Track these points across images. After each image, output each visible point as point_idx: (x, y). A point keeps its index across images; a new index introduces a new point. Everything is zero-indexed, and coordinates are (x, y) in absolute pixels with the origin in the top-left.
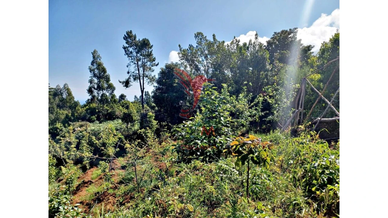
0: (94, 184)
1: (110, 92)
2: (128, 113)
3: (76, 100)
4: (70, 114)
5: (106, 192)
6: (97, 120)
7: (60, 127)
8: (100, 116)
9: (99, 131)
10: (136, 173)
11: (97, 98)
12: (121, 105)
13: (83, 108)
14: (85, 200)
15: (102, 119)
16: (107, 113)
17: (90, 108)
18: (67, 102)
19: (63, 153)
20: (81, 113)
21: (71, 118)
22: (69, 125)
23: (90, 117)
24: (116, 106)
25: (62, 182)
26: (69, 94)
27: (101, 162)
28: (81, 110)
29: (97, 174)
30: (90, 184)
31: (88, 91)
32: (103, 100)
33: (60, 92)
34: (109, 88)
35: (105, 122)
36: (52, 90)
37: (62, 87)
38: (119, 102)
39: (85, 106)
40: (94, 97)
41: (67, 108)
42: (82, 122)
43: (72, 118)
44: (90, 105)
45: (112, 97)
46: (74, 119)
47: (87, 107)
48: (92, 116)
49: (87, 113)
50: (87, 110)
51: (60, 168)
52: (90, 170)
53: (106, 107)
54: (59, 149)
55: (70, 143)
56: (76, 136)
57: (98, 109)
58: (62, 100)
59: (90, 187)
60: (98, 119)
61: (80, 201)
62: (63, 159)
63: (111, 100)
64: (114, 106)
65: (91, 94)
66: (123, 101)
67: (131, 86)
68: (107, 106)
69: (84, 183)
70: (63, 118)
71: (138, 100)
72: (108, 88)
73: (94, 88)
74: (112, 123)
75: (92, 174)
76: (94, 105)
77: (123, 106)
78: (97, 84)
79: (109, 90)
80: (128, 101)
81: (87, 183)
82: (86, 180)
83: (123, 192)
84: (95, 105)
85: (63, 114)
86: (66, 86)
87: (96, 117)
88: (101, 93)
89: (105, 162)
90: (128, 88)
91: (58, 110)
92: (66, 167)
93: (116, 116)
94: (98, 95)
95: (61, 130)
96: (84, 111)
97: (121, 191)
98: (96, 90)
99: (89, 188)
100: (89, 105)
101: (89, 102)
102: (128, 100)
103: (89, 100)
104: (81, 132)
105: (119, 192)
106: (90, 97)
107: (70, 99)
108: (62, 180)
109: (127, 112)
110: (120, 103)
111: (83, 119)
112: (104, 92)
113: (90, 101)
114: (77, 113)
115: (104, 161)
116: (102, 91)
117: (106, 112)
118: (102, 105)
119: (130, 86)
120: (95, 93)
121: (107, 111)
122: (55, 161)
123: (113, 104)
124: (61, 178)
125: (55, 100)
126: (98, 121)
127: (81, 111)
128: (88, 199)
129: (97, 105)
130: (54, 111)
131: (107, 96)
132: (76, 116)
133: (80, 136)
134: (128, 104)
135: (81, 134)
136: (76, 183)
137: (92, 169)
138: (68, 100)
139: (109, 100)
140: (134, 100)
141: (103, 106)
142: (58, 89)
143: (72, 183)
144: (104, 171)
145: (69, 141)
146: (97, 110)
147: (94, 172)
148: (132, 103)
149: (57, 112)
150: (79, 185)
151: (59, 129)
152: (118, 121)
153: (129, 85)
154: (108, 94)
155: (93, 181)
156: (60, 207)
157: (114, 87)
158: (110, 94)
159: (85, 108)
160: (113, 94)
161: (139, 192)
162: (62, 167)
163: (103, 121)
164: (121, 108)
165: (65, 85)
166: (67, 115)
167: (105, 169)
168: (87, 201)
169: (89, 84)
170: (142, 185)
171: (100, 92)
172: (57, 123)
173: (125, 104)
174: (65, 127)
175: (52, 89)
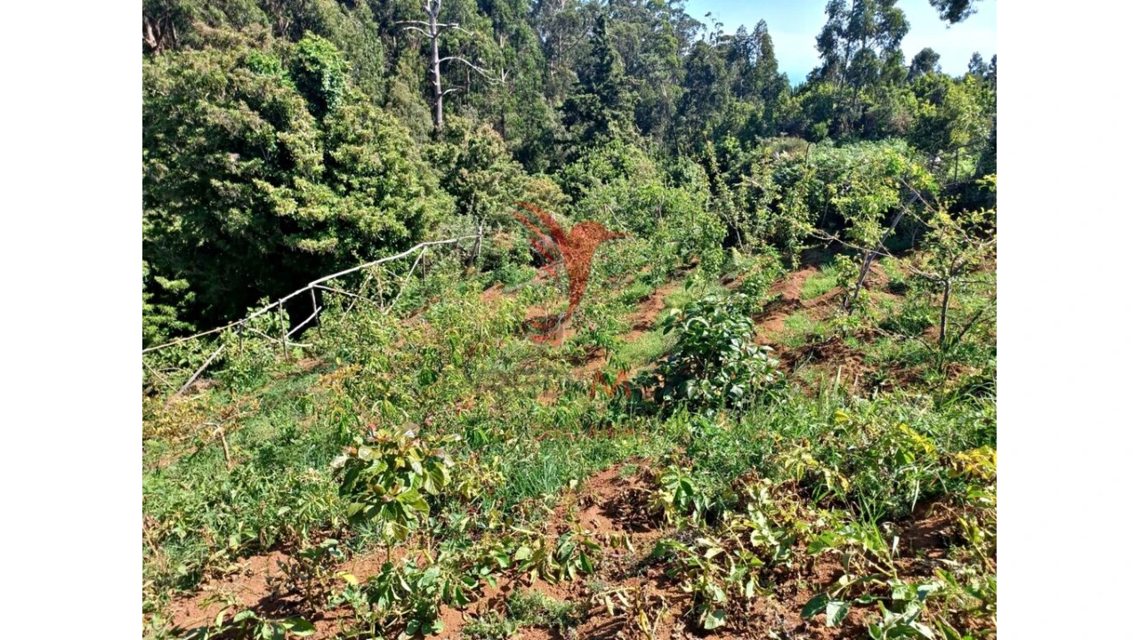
0: (805, 311)
1: (887, 42)
2: (938, 117)
3: (780, 71)
4: (760, 114)
5: (839, 340)
6: (831, 134)
7: (734, 147)
8: (840, 123)
9: (839, 166)
10: (944, 312)
11: (843, 66)
12: (914, 90)
13: (797, 95)
14: (783, 344)
15: (844, 135)
16: (864, 116)
17: (814, 97)
18: (758, 77)
19: (741, 215)
20: (788, 113)
21: (761, 124)
22: (755, 145)
23: (812, 124)
24: (896, 91)
25: (730, 285)
26: (767, 52)
27: (839, 257)
28: (789, 102)
29: (815, 288)
30: (796, 308)
31: (819, 40)
32: (861, 72)
33: (745, 46)
34: (888, 29)
35: (852, 143)
36: (727, 42)
37: (750, 31)
38: (909, 78)
39: (803, 89)
40: (832, 61)
41: (754, 94)
42: (788, 139)
43: (765, 125)
44: (817, 89)
45: (891, 62)
46: (768, 129)
47: (809, 94)
48: (818, 122)
49: (804, 111)
50: (804, 104)
51: (730, 251)
52: (798, 274)
53: (863, 96)
54: (732, 203)
55: (758, 193)
56: (774, 176)
57: (838, 102)
58: (746, 72)
59: (796, 316)
60: (834, 132)
61: (770, 342)
62: (739, 230)
63: (884, 73)
64: (890, 91)
65: (825, 53)
66: (924, 74)
67: (972, 16)
68: (867, 91)
69: (781, 300)
70: (743, 123)
71: (981, 72)
72: (884, 26)
73: (840, 32)
74: (875, 148)
75: (804, 286)
76: (829, 88)
77: (920, 94)
78: (850, 15)
79: (885, 37)
80: (945, 76)
81: (789, 303)
82: (788, 296)
83: (886, 356)
84: (831, 88)
85: (743, 112)
86: (761, 29)
87: (828, 126)
88: (858, 45)
89: (851, 258)
90: (956, 24)
91: (734, 99)
92: (742, 252)
93: (890, 126)
94: (847, 56)
95: (734, 157)
96: (798, 105)
97: (879, 352)
98: (844, 35)
99: (793, 317)
100: (813, 88)
101: (818, 77)
102: (944, 71)
103: (816, 70)
104: (789, 166)
105: (875, 352)
106: (820, 62)
107: (767, 69)
108: (731, 280)
109: (934, 114)
110: (911, 84)
111: (792, 130)
112: (871, 42)
113: (819, 73)
114: (779, 110)
115: (848, 257)
116: (861, 42)
117: (860, 113)
118: (852, 89)
119: (967, 15)
120: (840, 47)
121: (864, 110)
122: (725, 231)
123: (888, 85)
124: (730, 275)
125: (729, 70)
126: (833, 139)
127: (791, 104)
128: (788, 341)
129: (837, 88)
130: (724, 103)
131: (874, 56)
132: (776, 119)
133: (784, 177)
134: (941, 86)
135: (788, 170)
136: (766, 296)
137: (804, 272)
138: (761, 71)
139: (879, 72)
140: (968, 70)
141: (856, 93)
142: (742, 38)
143: (756, 294)
144: (842, 284)
145: (756, 184)
146: (835, 106)
147: (808, 281)
148: (956, 82)
149: (730, 106)
150: (770, 303)
151: (729, 152)
152: (892, 144)
153: (965, 11)
154: (878, 50)
155: (804, 302)
156: (733, 341)
157: (904, 25)
158: (887, 49)
159: (802, 98)
160: (896, 49)
161: (940, 371)
162: (734, 250)
163: (846, 140)
164: (912, 99)
165: (759, 25)
166: (754, 115)
167: (847, 278)
168: (787, 349)
169: (827, 16)
170: (955, 352)
171: (855, 44)
172: (728, 137)
173: (929, 85)
174: (745, 149)
175: (727, 37)
